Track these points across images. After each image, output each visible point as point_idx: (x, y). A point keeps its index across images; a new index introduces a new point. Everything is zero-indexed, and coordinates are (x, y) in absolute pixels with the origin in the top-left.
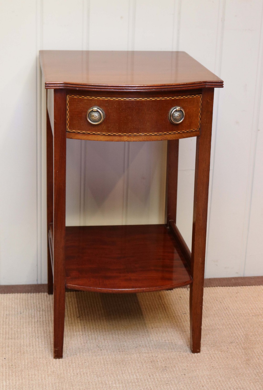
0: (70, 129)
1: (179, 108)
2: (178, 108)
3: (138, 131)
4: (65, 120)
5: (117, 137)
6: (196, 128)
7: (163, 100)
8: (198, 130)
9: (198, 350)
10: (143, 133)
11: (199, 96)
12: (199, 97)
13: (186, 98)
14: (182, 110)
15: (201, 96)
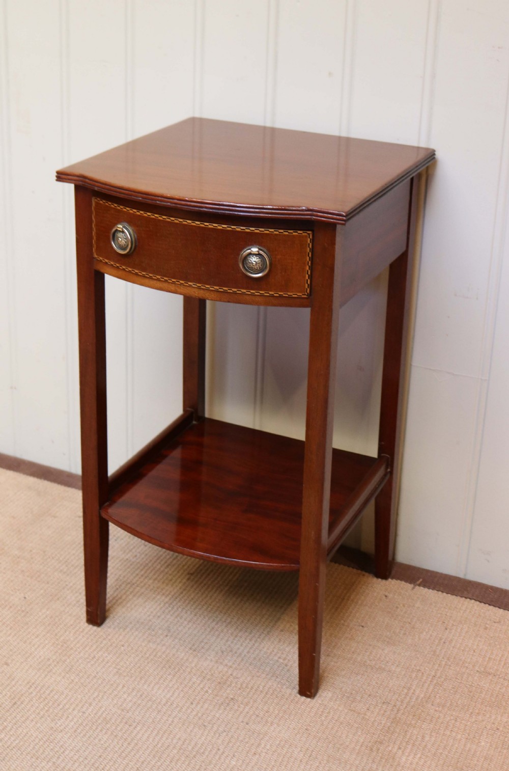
0: (97, 255)
1: (257, 250)
2: (255, 250)
3: (187, 279)
4: (91, 238)
5: (155, 281)
6: (300, 292)
7: (229, 230)
8: (305, 296)
9: (308, 693)
10: (195, 283)
11: (306, 234)
12: (306, 236)
13: (276, 234)
14: (261, 252)
15: (309, 234)
